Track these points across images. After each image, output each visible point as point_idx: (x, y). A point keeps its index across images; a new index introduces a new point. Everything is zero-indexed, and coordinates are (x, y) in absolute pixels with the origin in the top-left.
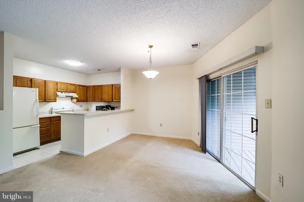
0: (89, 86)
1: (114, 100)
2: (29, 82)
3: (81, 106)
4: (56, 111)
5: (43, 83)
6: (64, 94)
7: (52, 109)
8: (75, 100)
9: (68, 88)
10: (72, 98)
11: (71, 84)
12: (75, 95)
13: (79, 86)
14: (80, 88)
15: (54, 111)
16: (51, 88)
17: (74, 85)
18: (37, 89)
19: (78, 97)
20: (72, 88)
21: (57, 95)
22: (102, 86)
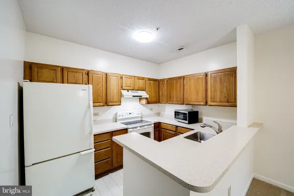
0: (163, 80)
1: (209, 103)
2: (85, 77)
3: (151, 109)
4: (121, 117)
5: (104, 77)
6: (131, 93)
7: (116, 115)
8: (144, 101)
9: (136, 84)
10: (141, 98)
11: (139, 78)
12: (144, 94)
13: (150, 79)
14: (150, 83)
15: (119, 118)
16: (114, 85)
17: (143, 79)
18: (91, 86)
19: (148, 96)
20: (141, 83)
21: (121, 95)
22: (184, 77)
